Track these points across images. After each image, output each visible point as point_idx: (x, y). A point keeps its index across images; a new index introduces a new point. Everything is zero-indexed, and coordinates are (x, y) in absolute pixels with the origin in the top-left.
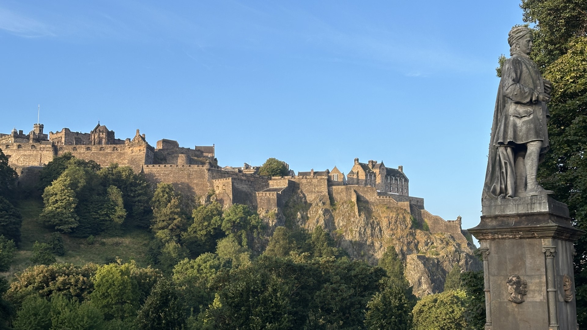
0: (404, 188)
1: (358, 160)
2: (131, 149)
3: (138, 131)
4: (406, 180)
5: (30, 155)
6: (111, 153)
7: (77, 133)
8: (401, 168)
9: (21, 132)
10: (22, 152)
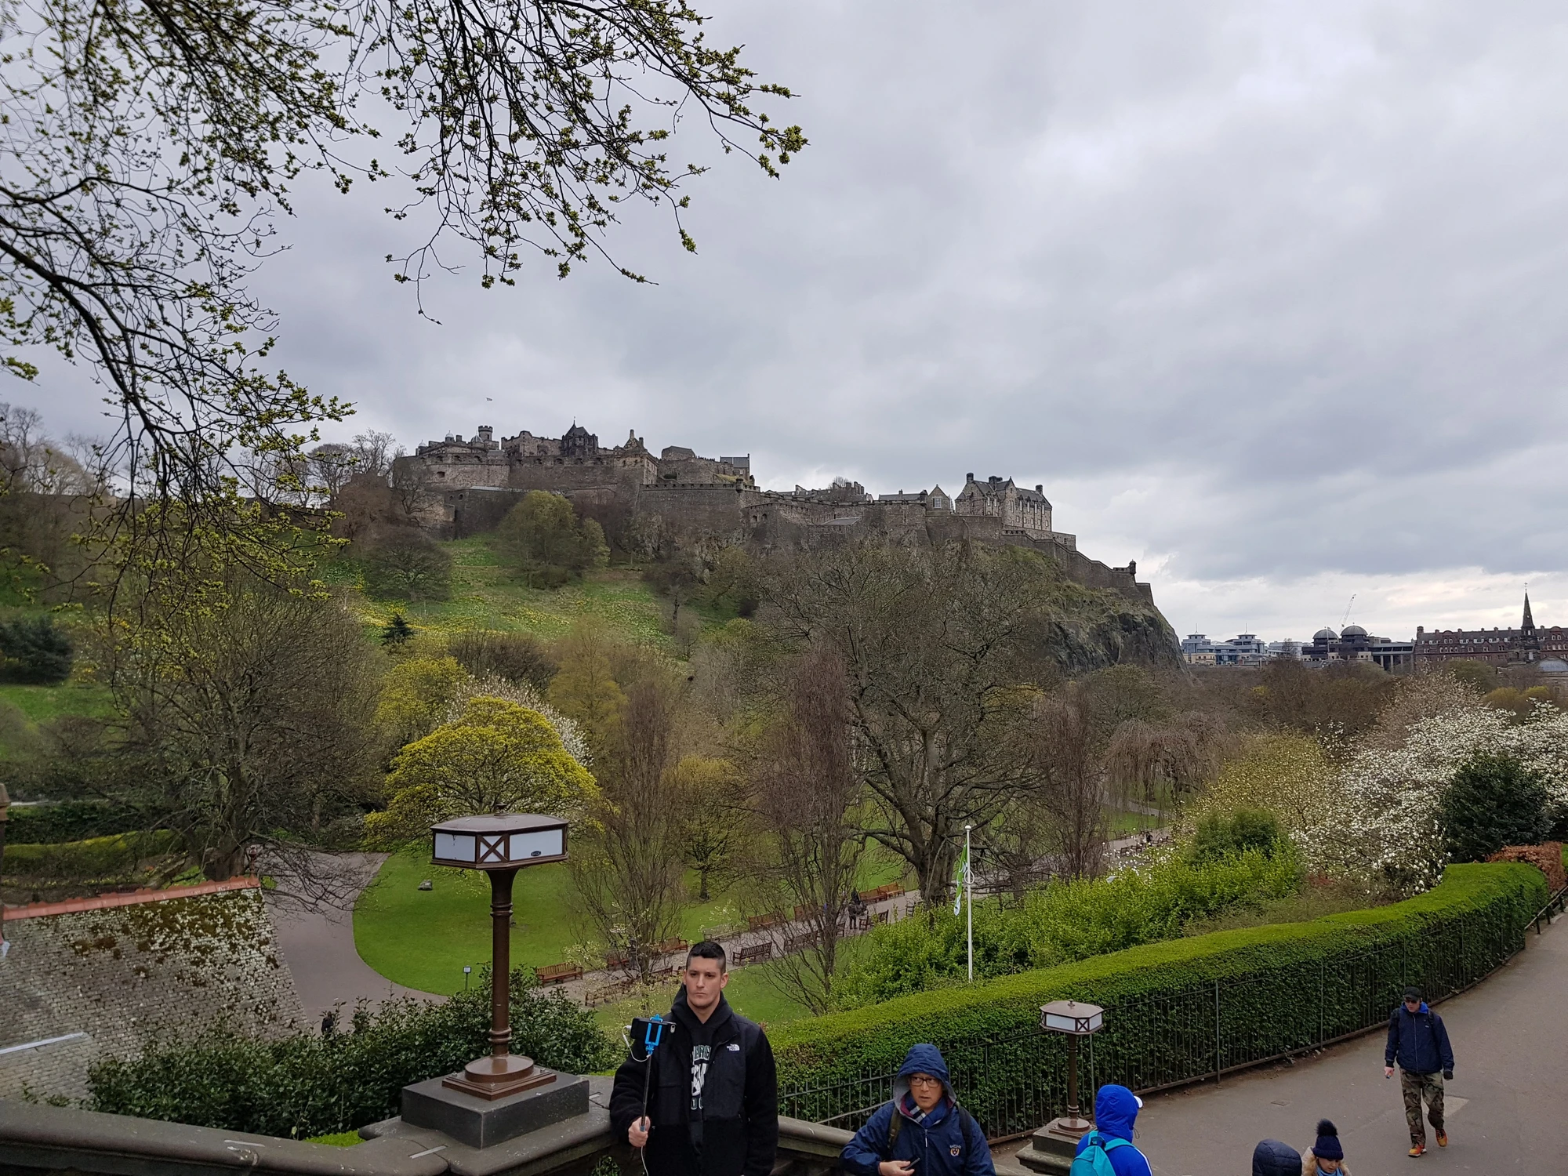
0: (1044, 519)
1: (970, 476)
2: (622, 460)
3: (632, 431)
4: (1049, 508)
5: (473, 472)
6: (593, 468)
7: (542, 439)
8: (1039, 488)
9: (459, 437)
10: (461, 468)
